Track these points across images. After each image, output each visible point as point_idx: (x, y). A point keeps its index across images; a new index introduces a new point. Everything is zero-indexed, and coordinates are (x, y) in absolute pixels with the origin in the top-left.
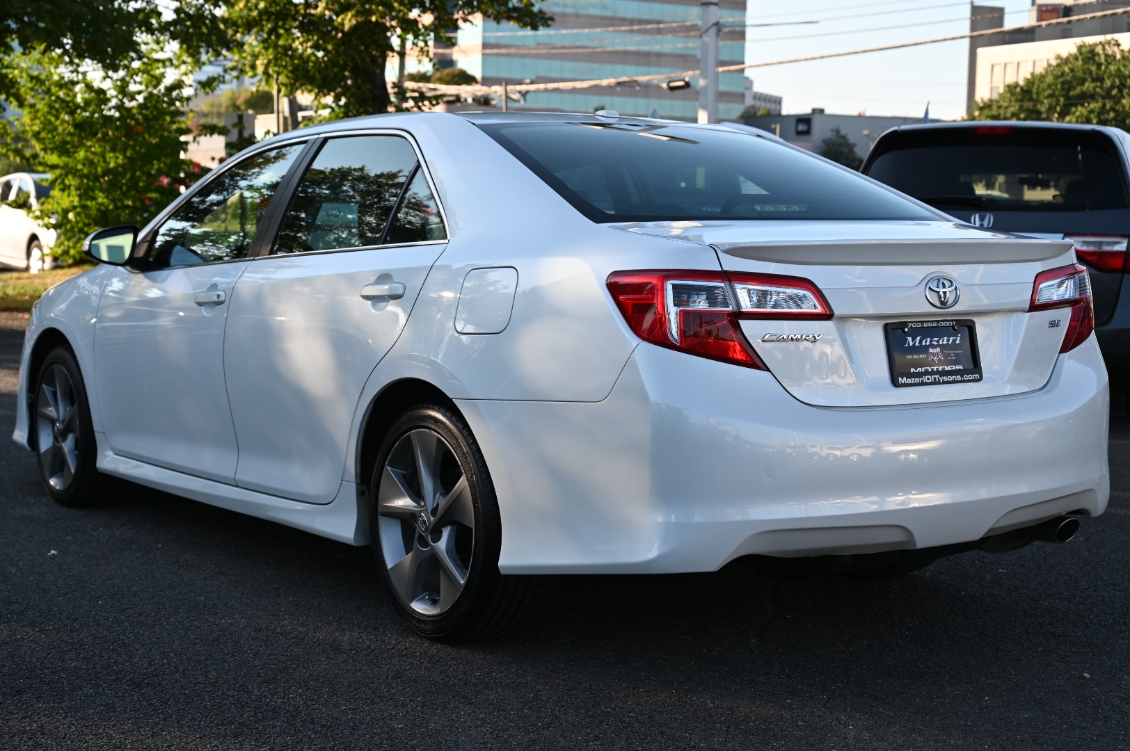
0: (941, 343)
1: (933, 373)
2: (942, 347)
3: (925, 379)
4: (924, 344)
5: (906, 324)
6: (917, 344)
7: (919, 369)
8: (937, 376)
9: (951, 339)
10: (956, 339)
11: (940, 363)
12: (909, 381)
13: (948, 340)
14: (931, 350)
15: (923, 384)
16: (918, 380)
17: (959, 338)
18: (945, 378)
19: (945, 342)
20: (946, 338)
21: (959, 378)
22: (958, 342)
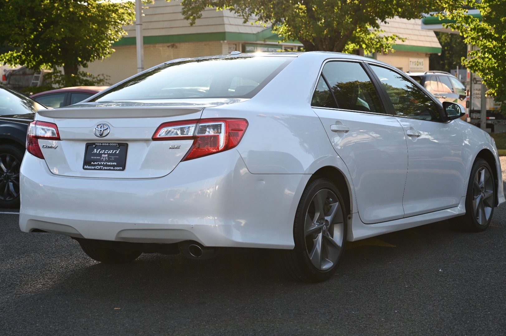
0: (109, 152)
1: (101, 165)
2: (109, 154)
3: (96, 167)
4: (101, 152)
5: (94, 144)
6: (98, 152)
7: (95, 163)
8: (102, 167)
9: (114, 151)
10: (117, 151)
11: (106, 161)
12: (89, 167)
13: (113, 152)
14: (103, 155)
15: (95, 169)
16: (93, 168)
17: (118, 151)
18: (106, 168)
19: (111, 152)
20: (112, 151)
21: (112, 168)
22: (117, 153)
